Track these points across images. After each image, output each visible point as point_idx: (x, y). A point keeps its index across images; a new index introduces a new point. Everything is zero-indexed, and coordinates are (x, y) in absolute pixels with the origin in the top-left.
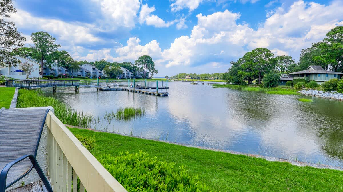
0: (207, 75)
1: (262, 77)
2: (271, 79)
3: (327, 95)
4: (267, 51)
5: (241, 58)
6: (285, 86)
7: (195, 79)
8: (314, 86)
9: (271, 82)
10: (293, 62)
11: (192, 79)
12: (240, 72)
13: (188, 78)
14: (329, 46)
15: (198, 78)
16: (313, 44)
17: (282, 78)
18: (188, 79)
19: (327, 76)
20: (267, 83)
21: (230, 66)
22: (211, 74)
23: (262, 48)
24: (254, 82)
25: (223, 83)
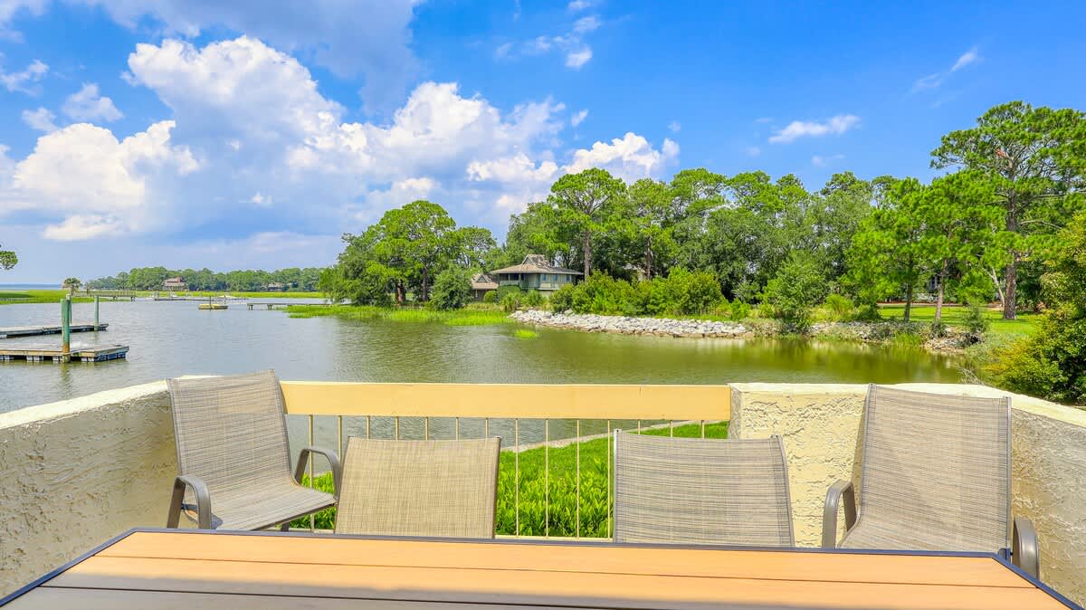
0: (254, 274)
1: (431, 281)
2: (452, 286)
3: (559, 319)
4: (439, 214)
5: (372, 226)
6: (484, 305)
7: (208, 288)
8: (536, 303)
9: (452, 294)
11: (193, 288)
12: (374, 267)
13: (177, 285)
14: (559, 214)
15: (221, 285)
17: (476, 286)
18: (176, 289)
19: (556, 279)
20: (444, 298)
21: (343, 247)
22: (270, 270)
23: (427, 204)
24: (410, 296)
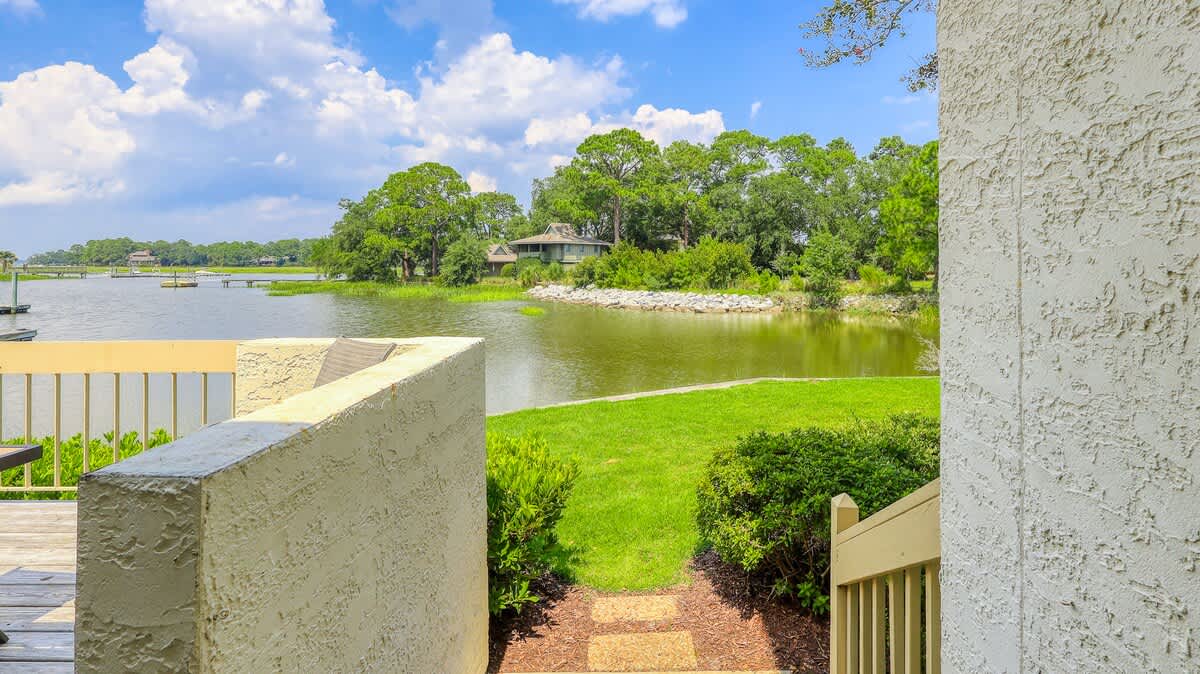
0: (243, 247)
1: (442, 253)
2: (464, 258)
3: (579, 295)
4: (451, 176)
5: (374, 191)
6: (501, 280)
7: (185, 263)
8: (557, 277)
9: (464, 268)
10: (520, 211)
11: (165, 263)
12: (373, 238)
13: (146, 259)
14: (585, 178)
15: (201, 259)
16: (556, 168)
17: (492, 258)
18: (144, 264)
19: (583, 251)
20: (455, 272)
21: (339, 214)
22: (263, 242)
23: (437, 166)
24: (420, 271)
25: (313, 277)
